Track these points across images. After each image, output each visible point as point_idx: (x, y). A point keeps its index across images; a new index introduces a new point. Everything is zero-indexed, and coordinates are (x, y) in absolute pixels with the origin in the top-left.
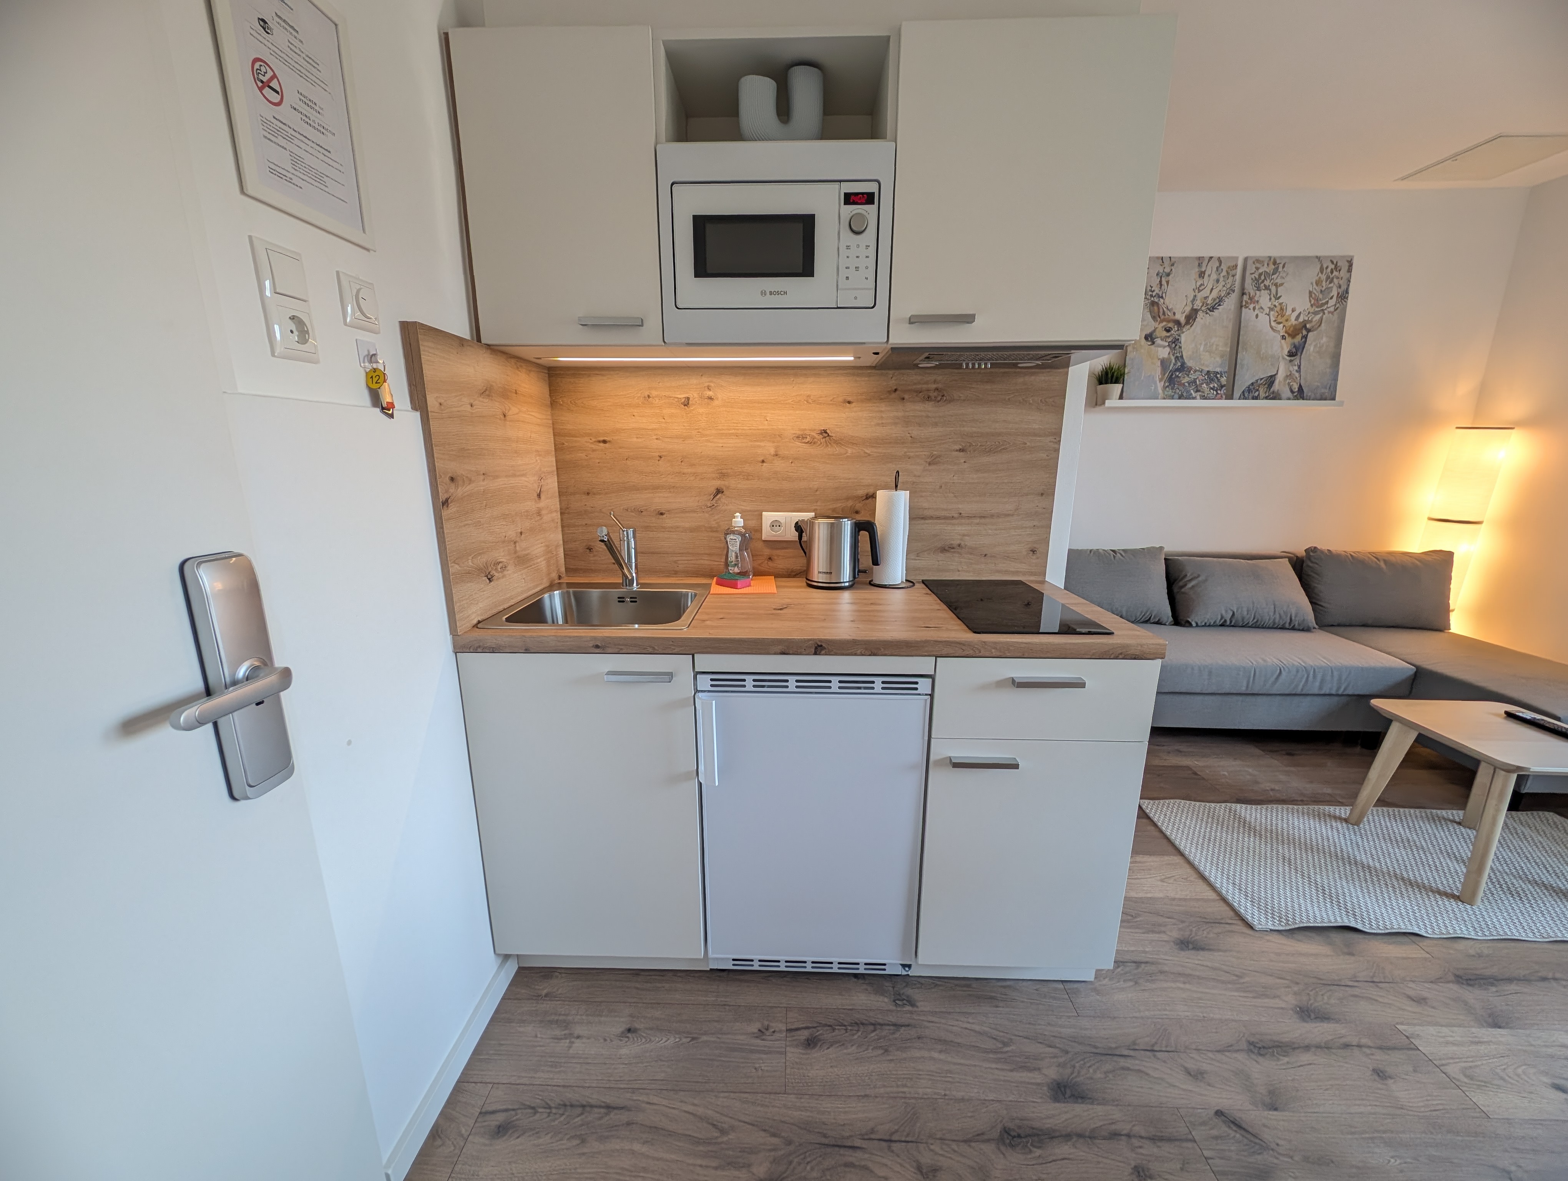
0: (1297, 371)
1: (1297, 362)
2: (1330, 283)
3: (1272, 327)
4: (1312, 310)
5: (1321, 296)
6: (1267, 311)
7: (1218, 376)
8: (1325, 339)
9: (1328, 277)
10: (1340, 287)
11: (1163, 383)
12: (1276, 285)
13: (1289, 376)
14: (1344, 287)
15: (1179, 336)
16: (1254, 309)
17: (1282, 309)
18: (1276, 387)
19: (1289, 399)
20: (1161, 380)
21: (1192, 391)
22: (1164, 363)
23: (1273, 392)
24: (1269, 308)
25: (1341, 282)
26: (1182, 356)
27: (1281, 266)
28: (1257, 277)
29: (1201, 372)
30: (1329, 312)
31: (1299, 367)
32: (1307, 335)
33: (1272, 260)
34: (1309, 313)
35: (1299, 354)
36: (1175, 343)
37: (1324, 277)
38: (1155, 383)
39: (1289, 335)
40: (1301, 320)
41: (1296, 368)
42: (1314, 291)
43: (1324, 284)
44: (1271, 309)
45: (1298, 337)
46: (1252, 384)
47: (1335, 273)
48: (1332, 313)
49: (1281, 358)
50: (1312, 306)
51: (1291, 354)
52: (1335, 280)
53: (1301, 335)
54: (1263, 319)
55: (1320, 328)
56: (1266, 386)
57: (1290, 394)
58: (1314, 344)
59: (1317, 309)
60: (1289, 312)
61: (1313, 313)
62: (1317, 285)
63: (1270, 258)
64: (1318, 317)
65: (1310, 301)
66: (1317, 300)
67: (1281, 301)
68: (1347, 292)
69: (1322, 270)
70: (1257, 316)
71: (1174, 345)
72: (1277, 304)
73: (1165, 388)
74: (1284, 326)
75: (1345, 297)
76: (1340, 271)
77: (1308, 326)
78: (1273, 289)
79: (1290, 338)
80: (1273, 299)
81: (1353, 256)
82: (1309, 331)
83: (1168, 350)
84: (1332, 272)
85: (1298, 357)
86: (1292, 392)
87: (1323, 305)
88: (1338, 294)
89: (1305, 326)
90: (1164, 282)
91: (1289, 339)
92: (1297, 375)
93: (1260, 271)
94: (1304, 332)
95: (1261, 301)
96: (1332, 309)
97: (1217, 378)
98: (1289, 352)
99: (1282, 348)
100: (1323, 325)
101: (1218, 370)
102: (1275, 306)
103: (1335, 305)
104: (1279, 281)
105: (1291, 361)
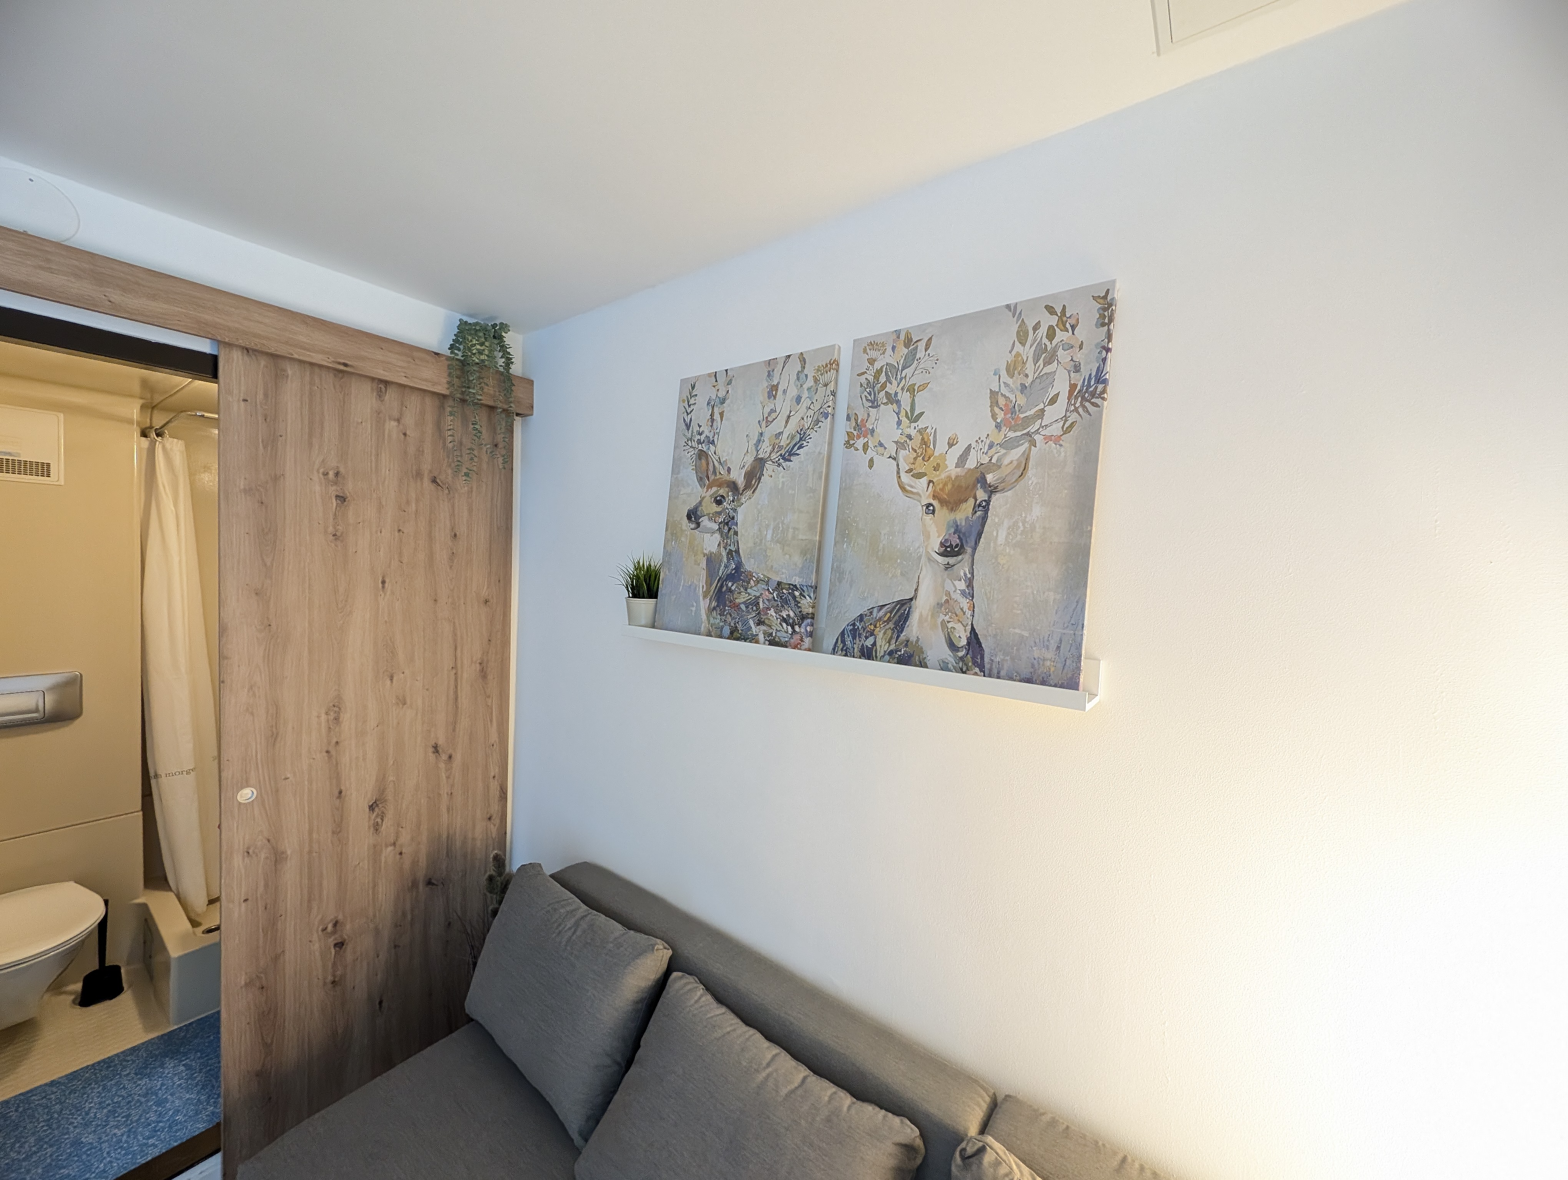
0: (963, 593)
1: (963, 569)
2: (1047, 363)
3: (902, 488)
4: (999, 438)
5: (1021, 400)
6: (892, 449)
7: (797, 593)
8: (1037, 511)
9: (1040, 351)
10: (1077, 369)
11: (708, 600)
12: (911, 390)
13: (945, 605)
14: (1089, 368)
15: (735, 510)
16: (865, 447)
17: (924, 442)
18: (914, 629)
19: (944, 667)
20: (705, 597)
21: (751, 622)
22: (711, 561)
23: (907, 643)
24: (896, 442)
25: (1079, 356)
26: (737, 552)
27: (922, 346)
28: (871, 378)
29: (767, 584)
30: (1048, 439)
31: (970, 584)
32: (988, 502)
33: (902, 337)
34: (991, 446)
35: (969, 550)
36: (728, 525)
37: (1027, 352)
38: (697, 602)
39: (942, 502)
40: (971, 464)
41: (962, 585)
42: (1004, 390)
43: (1030, 368)
44: (900, 445)
45: (964, 506)
46: (861, 618)
47: (1060, 336)
48: (1057, 440)
49: (924, 559)
50: (998, 426)
51: (949, 550)
52: (1060, 352)
53: (971, 501)
54: (886, 466)
55: (1022, 483)
56: (891, 625)
57: (946, 654)
58: (1006, 524)
59: (1011, 434)
60: (941, 447)
61: (1001, 445)
62: (1010, 374)
63: (898, 333)
64: (1016, 454)
65: (994, 416)
66: (1012, 410)
67: (921, 424)
68: (1100, 378)
69: (1022, 337)
70: (871, 461)
71: (726, 530)
72: (913, 433)
73: (711, 610)
74: (930, 481)
75: (1093, 394)
76: (1073, 327)
77: (990, 478)
78: (905, 398)
79: (945, 511)
80: (905, 420)
81: (1113, 282)
82: (992, 490)
83: (717, 536)
84: (1051, 334)
85: (966, 557)
86: (952, 646)
87: (1028, 421)
88: (1073, 387)
89: (982, 480)
90: (717, 416)
91: (942, 514)
92: (965, 603)
93: (877, 365)
94: (981, 495)
95: (878, 430)
96: (1056, 430)
97: (794, 597)
98: (942, 544)
99: (927, 536)
100: (1030, 472)
101: (796, 581)
102: (910, 437)
103: (1065, 418)
104: (917, 380)
105: (948, 567)
